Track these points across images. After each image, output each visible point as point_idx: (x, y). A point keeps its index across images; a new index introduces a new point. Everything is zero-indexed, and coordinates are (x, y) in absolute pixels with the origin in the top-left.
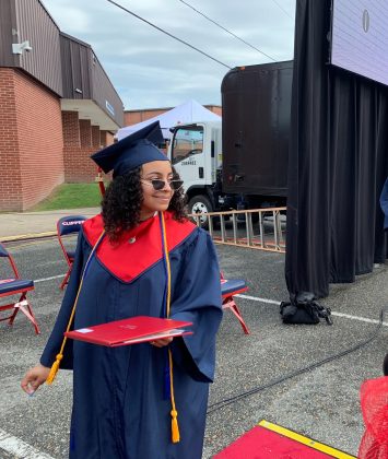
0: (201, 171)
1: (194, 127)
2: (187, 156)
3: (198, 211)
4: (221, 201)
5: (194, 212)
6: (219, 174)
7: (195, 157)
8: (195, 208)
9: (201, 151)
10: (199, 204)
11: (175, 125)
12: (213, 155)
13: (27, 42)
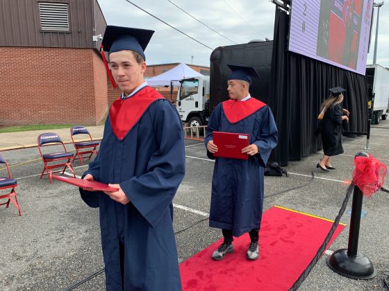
0: (197, 103)
1: (193, 80)
2: (189, 96)
3: (194, 125)
4: (207, 120)
5: (192, 126)
6: (207, 105)
7: (194, 96)
8: (192, 123)
9: (197, 93)
10: (195, 122)
11: (182, 78)
12: (203, 95)
13: (101, 35)
